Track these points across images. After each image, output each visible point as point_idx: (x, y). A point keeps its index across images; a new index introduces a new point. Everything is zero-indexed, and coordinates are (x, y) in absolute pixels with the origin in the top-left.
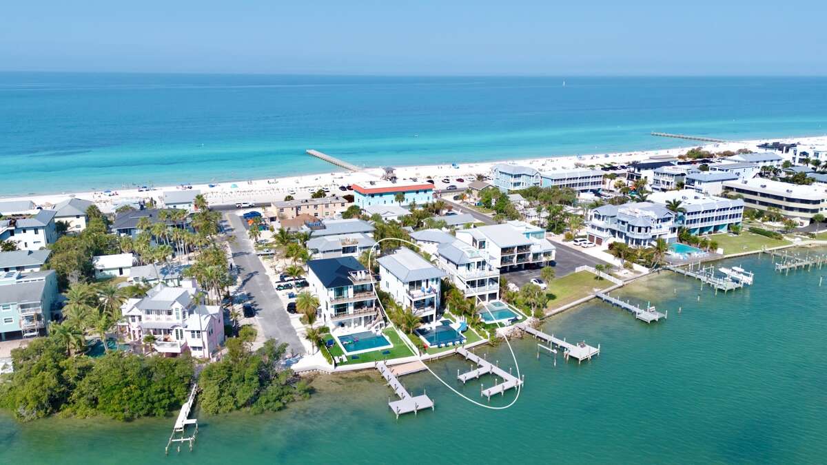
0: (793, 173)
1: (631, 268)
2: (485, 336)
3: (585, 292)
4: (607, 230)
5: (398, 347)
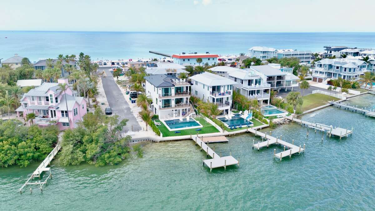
1: (347, 92)
2: (267, 123)
3: (323, 102)
4: (326, 73)
5: (206, 127)
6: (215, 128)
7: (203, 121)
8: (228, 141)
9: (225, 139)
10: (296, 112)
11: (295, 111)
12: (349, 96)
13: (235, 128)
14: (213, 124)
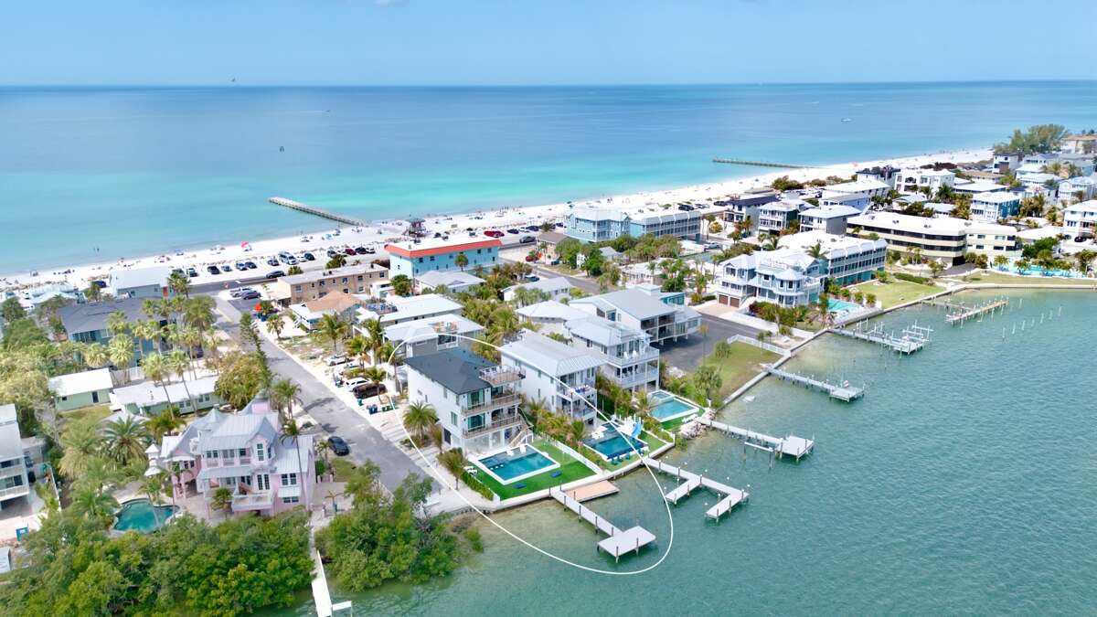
0: (907, 204)
1: (790, 334)
2: (669, 439)
3: (753, 369)
4: (744, 287)
5: (566, 466)
6: (584, 466)
7: (556, 453)
8: (618, 490)
9: (611, 488)
10: (712, 405)
11: (710, 402)
12: (795, 344)
13: (621, 461)
14: (578, 457)
